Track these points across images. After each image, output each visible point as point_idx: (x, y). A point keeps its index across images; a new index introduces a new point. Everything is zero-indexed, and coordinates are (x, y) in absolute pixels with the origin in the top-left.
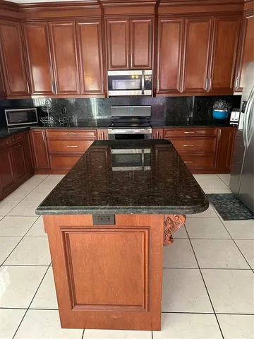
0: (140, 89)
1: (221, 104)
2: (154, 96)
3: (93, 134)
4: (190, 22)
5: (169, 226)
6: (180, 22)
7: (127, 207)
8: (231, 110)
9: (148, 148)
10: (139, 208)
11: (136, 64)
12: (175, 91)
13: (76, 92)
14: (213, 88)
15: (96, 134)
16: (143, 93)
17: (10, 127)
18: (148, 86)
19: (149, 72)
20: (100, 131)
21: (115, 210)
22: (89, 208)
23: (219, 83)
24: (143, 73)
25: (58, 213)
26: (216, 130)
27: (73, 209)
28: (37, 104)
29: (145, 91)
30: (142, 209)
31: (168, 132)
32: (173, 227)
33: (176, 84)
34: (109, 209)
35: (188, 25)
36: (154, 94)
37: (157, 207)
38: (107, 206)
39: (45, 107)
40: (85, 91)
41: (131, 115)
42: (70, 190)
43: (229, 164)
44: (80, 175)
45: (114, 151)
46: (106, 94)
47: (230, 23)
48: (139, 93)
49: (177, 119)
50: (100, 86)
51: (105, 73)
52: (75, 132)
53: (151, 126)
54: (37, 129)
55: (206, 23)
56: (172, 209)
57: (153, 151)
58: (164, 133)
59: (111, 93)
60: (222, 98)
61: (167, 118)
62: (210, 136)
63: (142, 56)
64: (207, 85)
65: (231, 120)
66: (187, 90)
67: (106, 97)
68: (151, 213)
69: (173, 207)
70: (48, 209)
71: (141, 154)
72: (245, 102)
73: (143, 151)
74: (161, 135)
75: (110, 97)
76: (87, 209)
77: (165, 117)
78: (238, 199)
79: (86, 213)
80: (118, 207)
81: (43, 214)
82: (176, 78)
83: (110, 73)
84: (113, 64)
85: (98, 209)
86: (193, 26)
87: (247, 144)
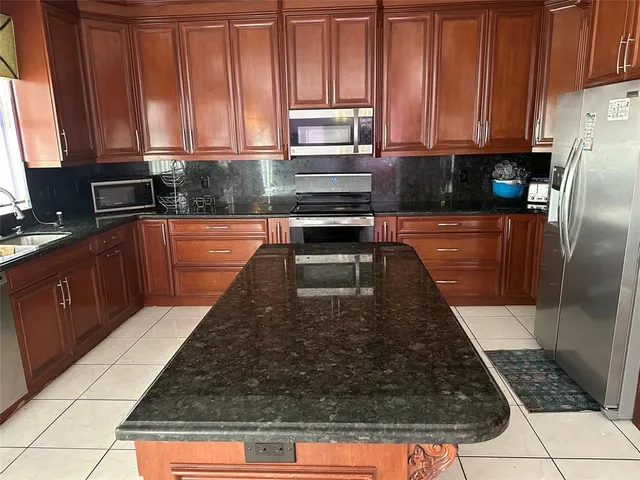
0: (352, 143)
1: (508, 170)
2: (378, 155)
3: (260, 227)
4: (443, 19)
5: (420, 465)
6: (424, 20)
7: (323, 425)
8: (529, 181)
9: (368, 253)
10: (351, 429)
11: (342, 97)
12: (418, 146)
13: (229, 148)
14: (491, 140)
15: (267, 228)
16: (356, 150)
17: (99, 214)
18: (365, 138)
19: (367, 112)
20: (273, 222)
21: (295, 434)
22: (236, 428)
23: (501, 131)
24: (356, 113)
25: (167, 438)
26: (500, 220)
27: (200, 428)
28: (155, 170)
29: (360, 147)
30: (359, 430)
31: (406, 224)
32: (429, 467)
33: (418, 133)
34: (281, 429)
35: (441, 24)
36: (378, 152)
37: (392, 426)
38: (278, 423)
39: (169, 177)
40: (246, 147)
41: (333, 190)
42: (197, 374)
43: (530, 287)
44: (224, 332)
45: (301, 259)
46: (286, 154)
47: (521, 20)
48: (348, 150)
49: (423, 198)
50: (274, 138)
51: (284, 114)
52: (225, 224)
53: (373, 212)
54: (153, 219)
55: (475, 22)
56: (427, 431)
57: (377, 259)
58: (399, 225)
59: (295, 151)
60: (509, 157)
61: (402, 196)
62: (489, 232)
63: (354, 82)
64: (480, 134)
65: (530, 200)
66: (441, 143)
67: (286, 158)
68: (379, 442)
69: (430, 426)
70: (143, 428)
71: (353, 264)
72: (561, 170)
73: (357, 258)
74: (393, 229)
75: (293, 157)
76: (230, 429)
77: (398, 193)
78: (554, 362)
79: (228, 439)
80: (301, 424)
81: (133, 437)
82: (420, 120)
83: (294, 115)
84: (300, 98)
85: (255, 429)
86: (450, 27)
87: (568, 252)
